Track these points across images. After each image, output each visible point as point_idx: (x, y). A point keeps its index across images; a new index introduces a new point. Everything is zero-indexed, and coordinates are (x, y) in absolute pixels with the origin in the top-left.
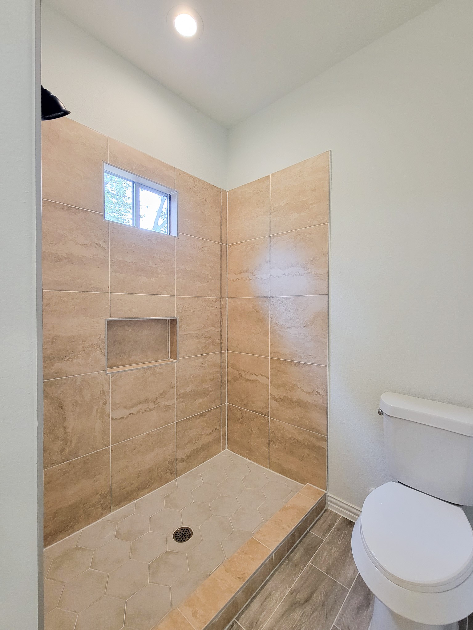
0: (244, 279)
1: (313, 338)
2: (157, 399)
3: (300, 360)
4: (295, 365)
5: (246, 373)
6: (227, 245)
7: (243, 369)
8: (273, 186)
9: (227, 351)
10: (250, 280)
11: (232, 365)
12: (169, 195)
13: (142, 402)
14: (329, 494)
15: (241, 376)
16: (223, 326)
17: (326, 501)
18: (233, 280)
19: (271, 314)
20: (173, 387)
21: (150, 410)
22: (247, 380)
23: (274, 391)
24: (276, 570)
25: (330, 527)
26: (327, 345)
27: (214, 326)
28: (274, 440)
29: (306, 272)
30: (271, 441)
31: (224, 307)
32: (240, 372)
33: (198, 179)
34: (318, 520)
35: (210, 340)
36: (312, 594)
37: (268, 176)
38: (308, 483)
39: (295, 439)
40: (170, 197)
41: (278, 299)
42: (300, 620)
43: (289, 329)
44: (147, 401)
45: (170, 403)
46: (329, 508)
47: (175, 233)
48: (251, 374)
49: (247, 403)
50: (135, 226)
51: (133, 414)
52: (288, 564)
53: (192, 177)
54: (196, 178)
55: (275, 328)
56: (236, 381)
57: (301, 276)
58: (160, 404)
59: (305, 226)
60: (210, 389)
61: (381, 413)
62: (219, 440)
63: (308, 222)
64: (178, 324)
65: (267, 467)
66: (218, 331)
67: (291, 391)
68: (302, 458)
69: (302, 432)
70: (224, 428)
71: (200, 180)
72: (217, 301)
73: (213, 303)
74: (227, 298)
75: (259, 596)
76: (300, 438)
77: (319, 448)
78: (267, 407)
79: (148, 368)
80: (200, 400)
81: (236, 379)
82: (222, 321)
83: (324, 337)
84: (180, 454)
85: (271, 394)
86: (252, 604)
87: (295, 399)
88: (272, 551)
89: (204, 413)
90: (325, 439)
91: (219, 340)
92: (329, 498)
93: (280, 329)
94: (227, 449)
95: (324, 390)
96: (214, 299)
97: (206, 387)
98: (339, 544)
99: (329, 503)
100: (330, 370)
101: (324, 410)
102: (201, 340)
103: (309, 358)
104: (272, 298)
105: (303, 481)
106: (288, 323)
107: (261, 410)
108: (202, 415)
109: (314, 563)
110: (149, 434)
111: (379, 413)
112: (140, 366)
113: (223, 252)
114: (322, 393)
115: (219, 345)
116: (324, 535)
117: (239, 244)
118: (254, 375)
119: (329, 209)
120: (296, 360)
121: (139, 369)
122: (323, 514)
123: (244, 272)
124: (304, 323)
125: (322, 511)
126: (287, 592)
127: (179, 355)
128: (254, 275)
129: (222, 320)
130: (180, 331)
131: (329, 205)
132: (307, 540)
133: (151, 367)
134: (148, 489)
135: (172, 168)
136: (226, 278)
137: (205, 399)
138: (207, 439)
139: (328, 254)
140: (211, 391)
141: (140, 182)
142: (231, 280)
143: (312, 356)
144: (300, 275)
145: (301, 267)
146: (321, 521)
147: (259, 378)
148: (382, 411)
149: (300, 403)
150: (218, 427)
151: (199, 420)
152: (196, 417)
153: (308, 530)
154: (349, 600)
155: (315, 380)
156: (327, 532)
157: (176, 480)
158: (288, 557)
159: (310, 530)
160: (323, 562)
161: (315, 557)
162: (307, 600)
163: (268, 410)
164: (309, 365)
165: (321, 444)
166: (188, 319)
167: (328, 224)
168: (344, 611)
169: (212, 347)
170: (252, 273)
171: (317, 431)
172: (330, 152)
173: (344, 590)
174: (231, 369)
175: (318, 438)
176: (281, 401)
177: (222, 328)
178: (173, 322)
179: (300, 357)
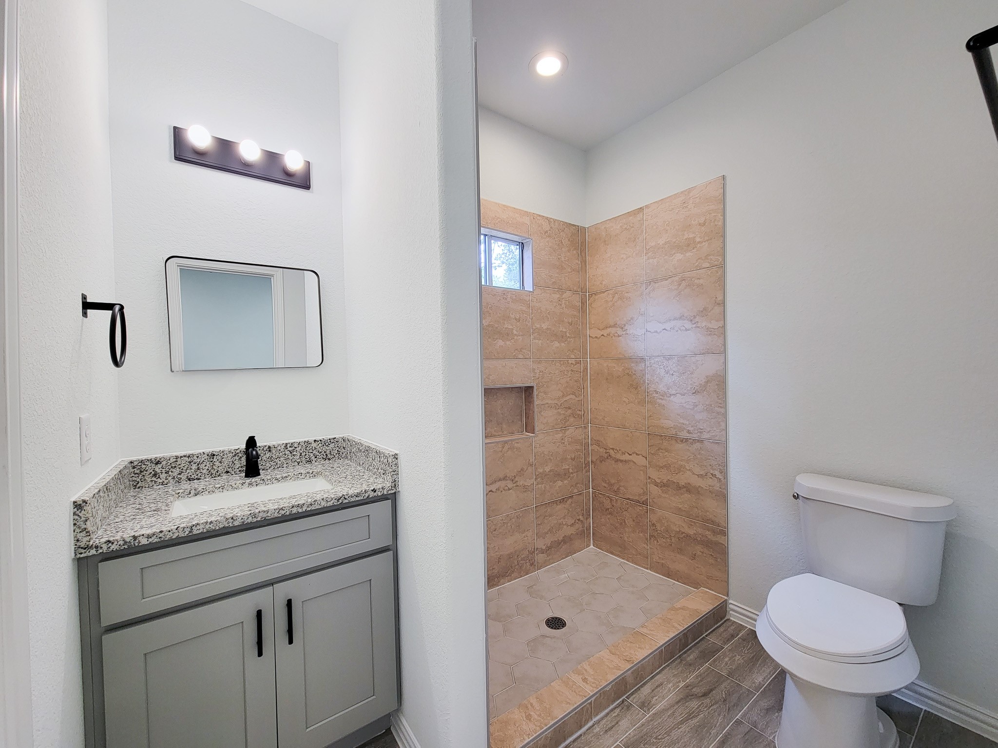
0: (611, 335)
1: (705, 408)
2: (515, 477)
3: (688, 435)
4: (682, 441)
5: (616, 451)
6: (587, 294)
7: (611, 447)
8: (647, 221)
9: (590, 425)
10: (619, 336)
11: (598, 443)
12: (521, 243)
13: (500, 480)
14: (730, 601)
15: (610, 456)
16: (584, 394)
17: (728, 610)
18: (596, 337)
19: (648, 379)
20: (531, 465)
21: (509, 489)
22: (617, 461)
23: (654, 474)
24: (668, 666)
25: (733, 636)
26: (725, 415)
27: (573, 394)
28: (655, 534)
29: (694, 326)
30: (651, 536)
31: (586, 369)
32: (608, 451)
33: (553, 219)
34: (717, 628)
35: (570, 411)
36: (711, 690)
37: (641, 208)
38: (702, 588)
39: (683, 533)
40: (522, 246)
41: (657, 359)
42: (698, 708)
43: (672, 397)
44: (505, 478)
45: (528, 483)
46: (731, 618)
47: (529, 287)
48: (623, 453)
49: (618, 489)
50: (488, 284)
51: (492, 492)
52: (680, 662)
53: (547, 218)
54: (551, 218)
55: (654, 395)
56: (603, 462)
57: (688, 331)
58: (518, 484)
59: (692, 270)
60: (571, 471)
61: (796, 497)
62: (583, 534)
63: (696, 264)
64: (535, 392)
65: (647, 569)
66: (578, 400)
67: (677, 474)
68: (694, 557)
69: (692, 524)
70: (588, 520)
71: (555, 221)
72: (577, 363)
73: (572, 366)
74: (588, 360)
75: (649, 684)
76: (691, 532)
77: (717, 544)
78: (645, 493)
79: (506, 442)
80: (559, 483)
81: (602, 460)
82: (583, 388)
83: (720, 407)
84: (541, 544)
85: (649, 478)
86: (642, 689)
87: (682, 483)
88: (662, 644)
89: (565, 499)
90: (724, 533)
91: (580, 410)
92: (731, 606)
93: (661, 397)
94: (592, 546)
95: (721, 473)
96: (573, 361)
97: (567, 467)
98: (744, 653)
99: (731, 612)
100: (729, 447)
101: (723, 496)
102: (559, 410)
103: (700, 432)
104: (648, 359)
105: (696, 585)
106: (671, 389)
107: (637, 498)
108: (563, 501)
109: (712, 665)
110: (508, 516)
111: (794, 496)
112: (497, 439)
113: (583, 303)
114: (718, 475)
115: (580, 417)
116: (725, 643)
117: (604, 292)
118: (626, 454)
119: (724, 248)
120: (684, 434)
121: (497, 443)
122: (723, 624)
123: (610, 327)
124: (692, 389)
125: (721, 620)
126: (682, 685)
127: (537, 429)
128: (624, 330)
129: (583, 386)
130: (538, 400)
131: (724, 242)
132: (703, 646)
133: (509, 441)
134: (509, 577)
135: (527, 214)
136: (587, 334)
137: (565, 482)
138: (569, 531)
139: (723, 303)
140: (572, 473)
141: (492, 235)
142: (594, 336)
143: (704, 430)
144: (686, 330)
145: (688, 319)
146: (721, 629)
147: (633, 458)
148: (798, 494)
149: (689, 489)
150: (581, 518)
151: (559, 507)
152: (556, 502)
153: (704, 635)
154: (756, 701)
155: (710, 459)
156: (729, 640)
157: (536, 572)
158: (680, 657)
159: (706, 636)
160: (724, 666)
161: (714, 661)
162: (705, 695)
163: (646, 498)
164: (701, 441)
165: (720, 539)
166: (545, 386)
167: (722, 266)
168: (750, 709)
169: (572, 419)
170: (622, 328)
171: (713, 522)
172: (724, 177)
173: (750, 693)
174: (595, 447)
175: (714, 532)
176: (664, 486)
177: (584, 396)
178: (529, 390)
179: (689, 432)
